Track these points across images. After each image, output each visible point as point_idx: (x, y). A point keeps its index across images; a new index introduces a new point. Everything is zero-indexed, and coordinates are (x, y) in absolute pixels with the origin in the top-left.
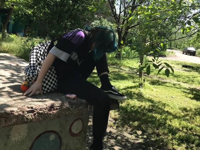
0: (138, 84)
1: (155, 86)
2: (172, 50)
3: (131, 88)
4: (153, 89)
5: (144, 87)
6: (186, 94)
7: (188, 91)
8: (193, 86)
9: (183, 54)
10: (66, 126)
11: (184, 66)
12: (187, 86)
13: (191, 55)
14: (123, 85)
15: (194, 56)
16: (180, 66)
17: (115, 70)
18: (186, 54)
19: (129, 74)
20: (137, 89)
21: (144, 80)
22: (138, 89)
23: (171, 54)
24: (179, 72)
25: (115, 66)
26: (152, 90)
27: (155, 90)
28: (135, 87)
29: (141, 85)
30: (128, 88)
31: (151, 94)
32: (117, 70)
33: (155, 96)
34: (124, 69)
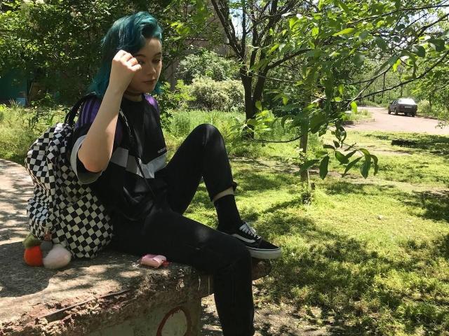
0: (299, 195)
1: (339, 196)
2: (364, 108)
3: (285, 205)
4: (335, 203)
5: (313, 201)
6: (409, 207)
7: (414, 201)
8: (422, 188)
9: (390, 113)
11: (395, 143)
12: (408, 188)
13: (406, 115)
14: (266, 200)
15: (413, 116)
16: (388, 143)
17: (244, 168)
18: (396, 114)
19: (277, 175)
20: (298, 207)
21: (313, 186)
22: (301, 206)
23: (364, 116)
24: (387, 158)
25: (244, 159)
26: (333, 207)
27: (339, 205)
28: (293, 203)
29: (306, 198)
30: (278, 206)
31: (331, 217)
32: (249, 167)
33: (342, 218)
34: (264, 162)
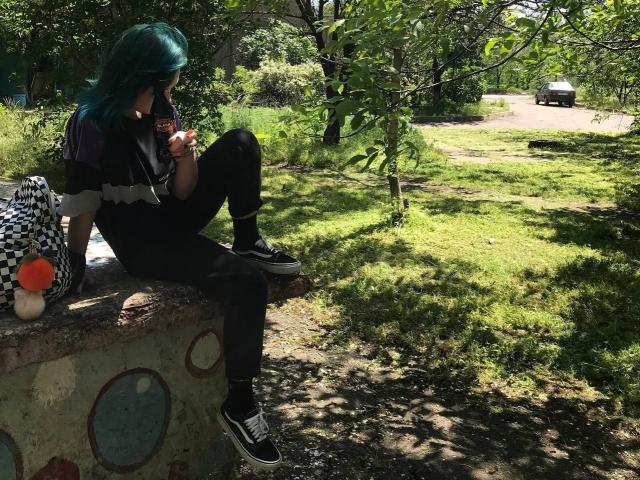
0: (389, 216)
1: (442, 216)
2: (503, 96)
3: (370, 230)
4: (435, 225)
5: (407, 222)
6: (532, 228)
7: (540, 220)
8: (557, 204)
9: (537, 103)
10: (176, 352)
11: (533, 145)
12: (536, 204)
13: (560, 105)
14: (347, 223)
15: (570, 107)
16: (524, 145)
17: (324, 184)
18: (547, 105)
19: (365, 191)
20: (386, 231)
21: (406, 203)
22: (391, 230)
23: (499, 108)
24: (519, 165)
25: (325, 171)
26: (432, 230)
27: (440, 227)
28: (380, 226)
29: (397, 219)
30: (362, 231)
31: (428, 242)
32: (330, 182)
33: (441, 244)
34: (352, 176)
